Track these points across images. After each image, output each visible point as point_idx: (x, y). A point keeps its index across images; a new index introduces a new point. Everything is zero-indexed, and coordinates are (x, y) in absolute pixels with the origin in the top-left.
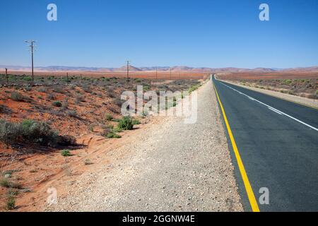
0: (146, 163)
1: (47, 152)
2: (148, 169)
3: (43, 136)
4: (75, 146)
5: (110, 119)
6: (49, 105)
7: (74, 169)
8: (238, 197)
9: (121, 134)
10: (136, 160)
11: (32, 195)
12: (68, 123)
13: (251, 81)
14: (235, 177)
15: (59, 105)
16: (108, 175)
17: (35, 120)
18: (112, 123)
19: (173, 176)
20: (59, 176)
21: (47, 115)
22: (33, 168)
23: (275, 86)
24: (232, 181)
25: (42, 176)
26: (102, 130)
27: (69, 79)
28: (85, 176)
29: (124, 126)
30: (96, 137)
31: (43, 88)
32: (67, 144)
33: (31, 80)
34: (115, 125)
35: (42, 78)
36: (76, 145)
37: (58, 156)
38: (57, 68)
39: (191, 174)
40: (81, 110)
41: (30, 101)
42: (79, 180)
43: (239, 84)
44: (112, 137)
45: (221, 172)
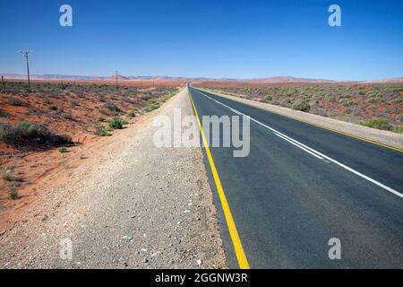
0: (133, 156)
1: (45, 150)
2: (135, 161)
3: (41, 136)
4: (71, 144)
5: (102, 120)
6: (46, 108)
7: (70, 163)
8: (206, 179)
9: (111, 133)
10: (125, 154)
11: (34, 186)
12: (64, 124)
13: (218, 89)
14: (205, 163)
15: (55, 109)
16: (101, 167)
17: (33, 122)
18: (104, 124)
19: (155, 165)
20: (58, 169)
21: (44, 118)
22: (33, 164)
23: (235, 92)
24: (202, 167)
25: (42, 170)
26: (95, 130)
27: (64, 86)
28: (81, 169)
29: (114, 126)
30: (90, 136)
31: (40, 94)
32: (64, 142)
33: (28, 87)
34: (106, 125)
35: (38, 85)
36: (73, 143)
37: (56, 153)
38: (53, 76)
39: (170, 162)
40: (76, 113)
41: (27, 105)
42: (76, 172)
43: (208, 91)
44: (104, 135)
45: (194, 160)
